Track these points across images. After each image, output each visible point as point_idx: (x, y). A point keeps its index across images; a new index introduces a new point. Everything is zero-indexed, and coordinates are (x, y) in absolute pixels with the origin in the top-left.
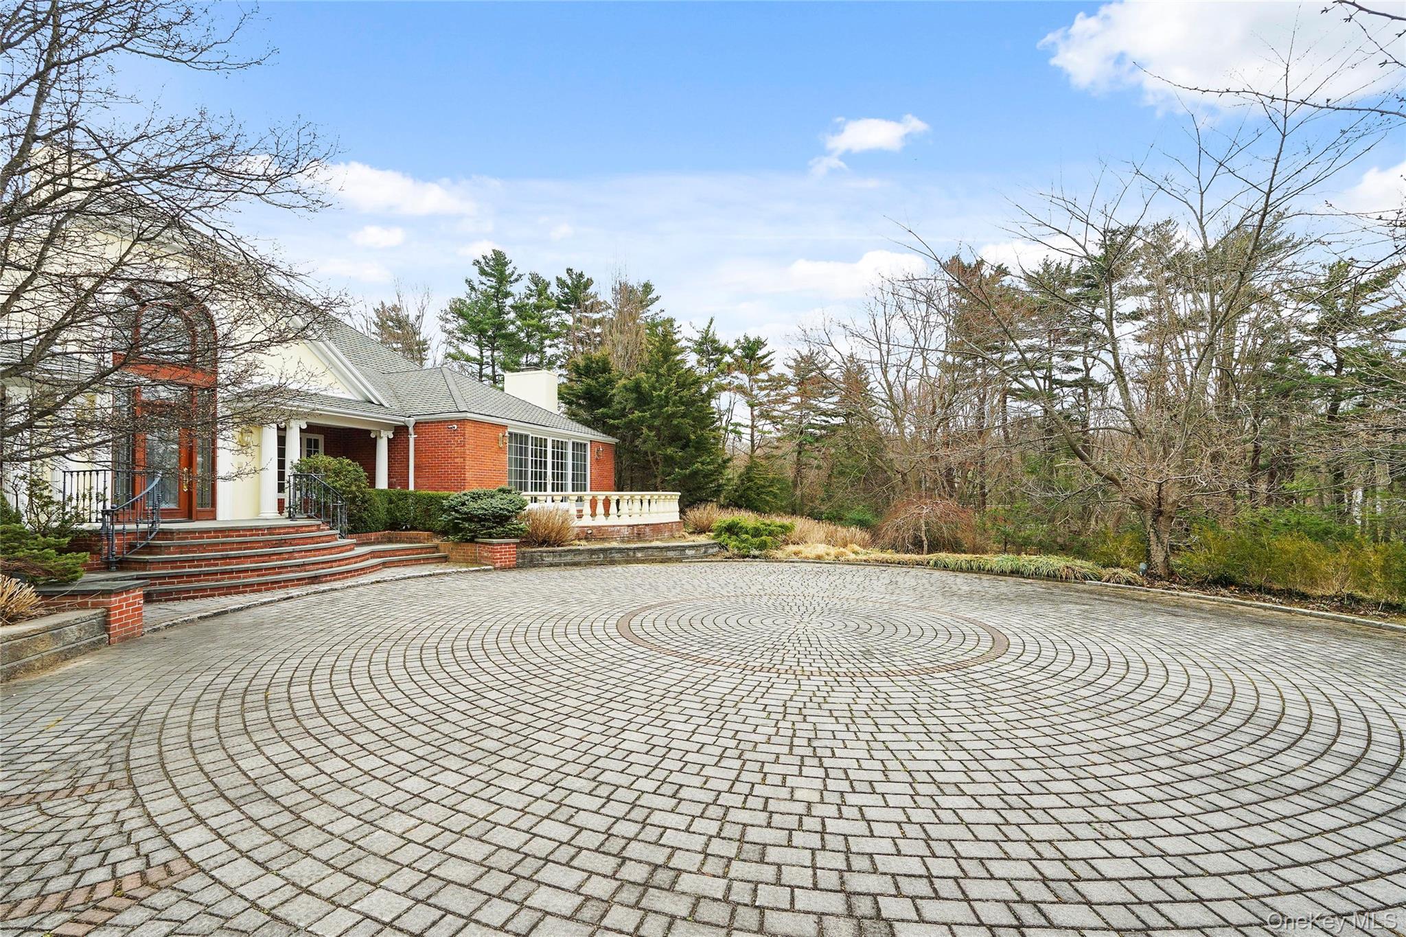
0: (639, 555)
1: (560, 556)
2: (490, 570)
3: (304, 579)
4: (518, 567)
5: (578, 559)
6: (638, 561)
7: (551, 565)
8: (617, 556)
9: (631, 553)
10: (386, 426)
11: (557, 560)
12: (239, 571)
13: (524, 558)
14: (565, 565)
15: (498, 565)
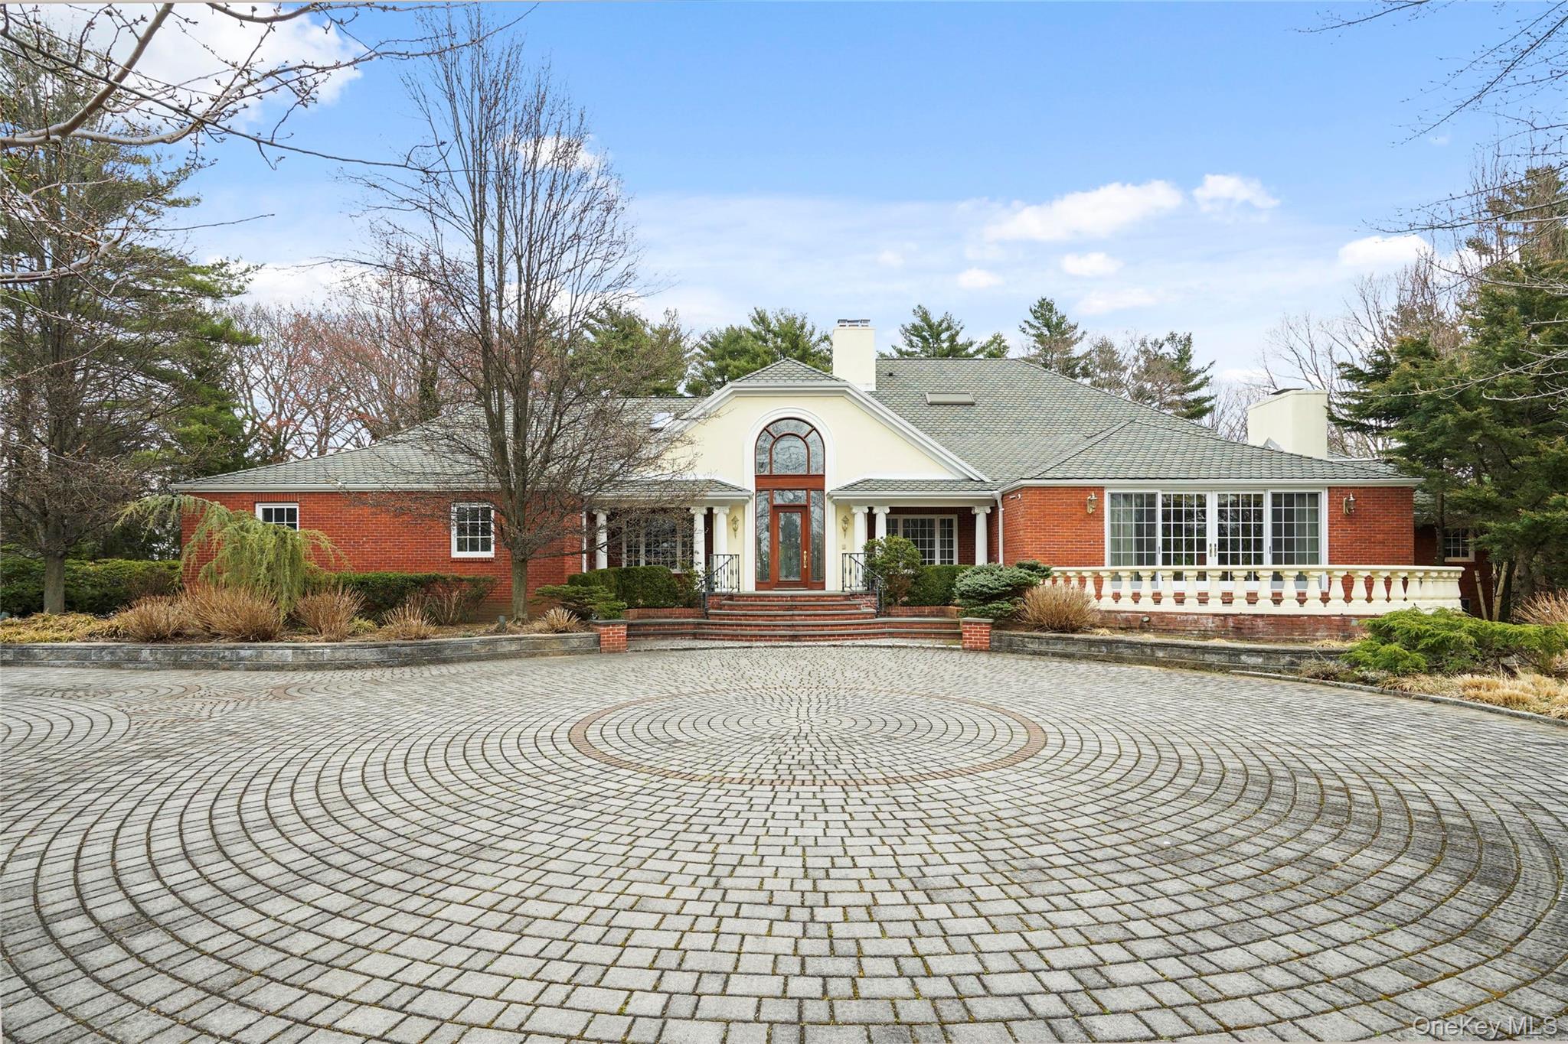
0: (1160, 654)
1: (1048, 643)
2: (958, 650)
3: (785, 636)
4: (991, 650)
5: (1071, 649)
6: (1156, 662)
7: (1034, 653)
8: (1127, 652)
9: (1148, 651)
10: (982, 502)
11: (1043, 648)
12: (746, 625)
13: (1000, 641)
14: (1054, 655)
15: (967, 645)
